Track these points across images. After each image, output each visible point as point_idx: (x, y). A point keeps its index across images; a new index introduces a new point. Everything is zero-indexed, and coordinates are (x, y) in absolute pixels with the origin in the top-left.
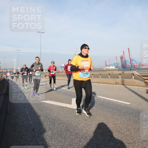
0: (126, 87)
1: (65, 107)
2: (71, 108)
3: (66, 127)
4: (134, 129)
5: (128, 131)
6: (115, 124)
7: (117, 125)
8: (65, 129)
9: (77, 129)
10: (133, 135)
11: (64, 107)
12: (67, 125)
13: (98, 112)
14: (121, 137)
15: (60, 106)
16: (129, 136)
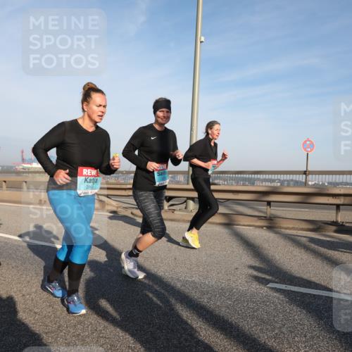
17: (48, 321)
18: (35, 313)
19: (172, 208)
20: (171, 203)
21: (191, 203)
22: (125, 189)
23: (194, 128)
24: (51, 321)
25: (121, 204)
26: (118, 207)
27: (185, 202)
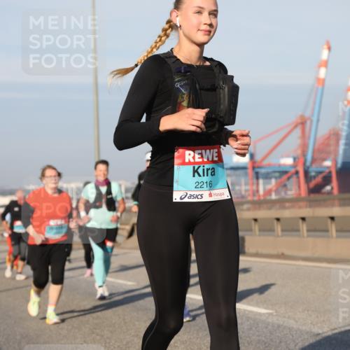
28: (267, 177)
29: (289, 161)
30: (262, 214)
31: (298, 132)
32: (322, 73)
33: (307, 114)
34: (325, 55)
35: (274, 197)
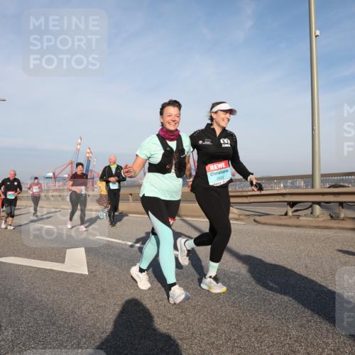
0: (184, 221)
1: (48, 270)
2: (62, 272)
3: (48, 316)
4: (194, 307)
5: (182, 312)
6: (156, 301)
7: (160, 302)
8: (45, 321)
9: (74, 318)
10: (191, 320)
11: (46, 270)
12: (51, 311)
13: (123, 278)
14: (168, 327)
15: (38, 268)
16: (183, 323)
17: (182, 327)
18: (169, 319)
19: (295, 213)
20: (294, 208)
21: (317, 207)
22: (246, 196)
23: (316, 128)
24: (184, 328)
25: (242, 212)
26: (240, 215)
27: (311, 206)
28: (59, 181)
29: (67, 176)
30: (55, 194)
31: (70, 166)
32: (79, 147)
33: (73, 160)
34: (79, 141)
35: (61, 188)
